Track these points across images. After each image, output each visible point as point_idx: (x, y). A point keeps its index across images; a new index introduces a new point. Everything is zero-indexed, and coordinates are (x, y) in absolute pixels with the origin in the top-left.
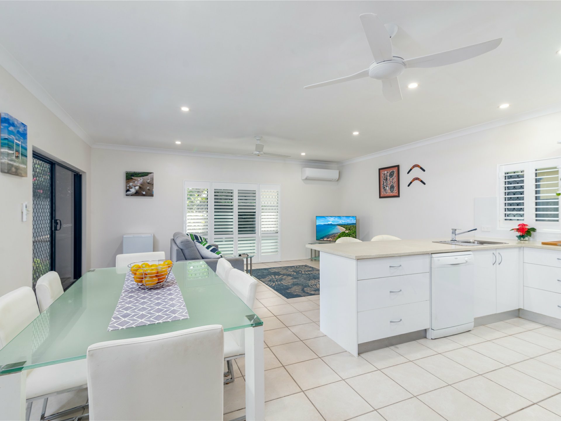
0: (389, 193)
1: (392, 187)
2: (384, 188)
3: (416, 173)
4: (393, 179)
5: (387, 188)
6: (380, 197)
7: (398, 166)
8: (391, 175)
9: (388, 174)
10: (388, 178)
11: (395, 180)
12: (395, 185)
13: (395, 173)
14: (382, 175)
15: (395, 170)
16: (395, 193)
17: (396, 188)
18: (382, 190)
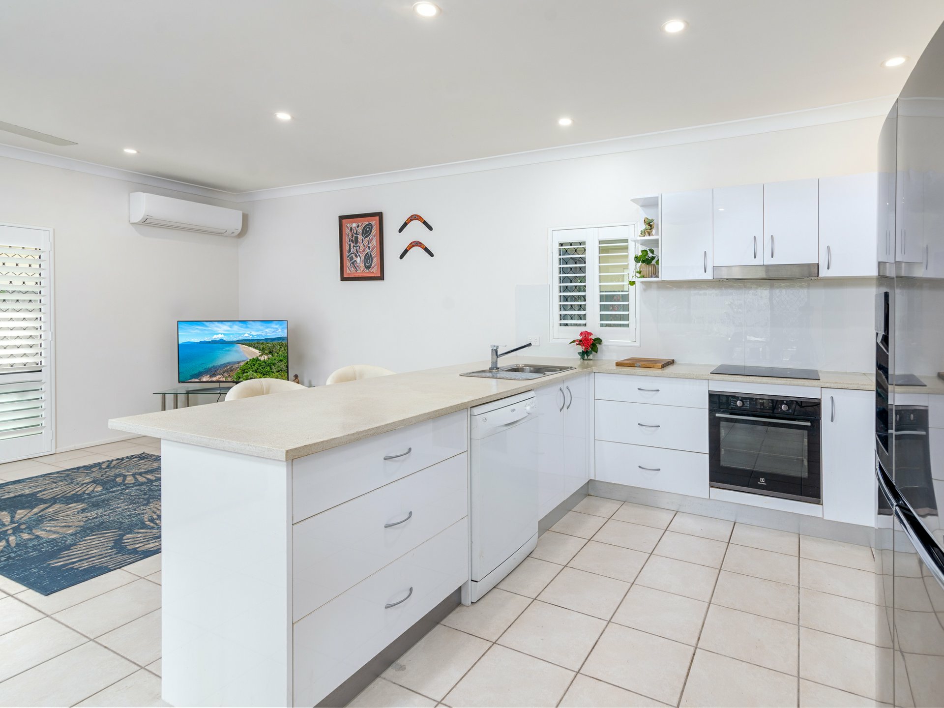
0: (362, 271)
1: (368, 258)
2: (351, 259)
3: (416, 231)
4: (369, 242)
5: (358, 260)
6: (343, 279)
7: (380, 215)
8: (366, 232)
9: (360, 230)
10: (360, 237)
11: (375, 243)
12: (375, 254)
13: (374, 228)
14: (347, 231)
15: (373, 223)
16: (375, 271)
17: (376, 261)
18: (347, 263)
